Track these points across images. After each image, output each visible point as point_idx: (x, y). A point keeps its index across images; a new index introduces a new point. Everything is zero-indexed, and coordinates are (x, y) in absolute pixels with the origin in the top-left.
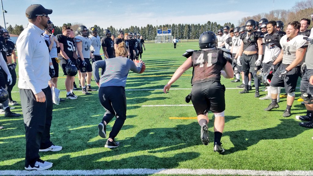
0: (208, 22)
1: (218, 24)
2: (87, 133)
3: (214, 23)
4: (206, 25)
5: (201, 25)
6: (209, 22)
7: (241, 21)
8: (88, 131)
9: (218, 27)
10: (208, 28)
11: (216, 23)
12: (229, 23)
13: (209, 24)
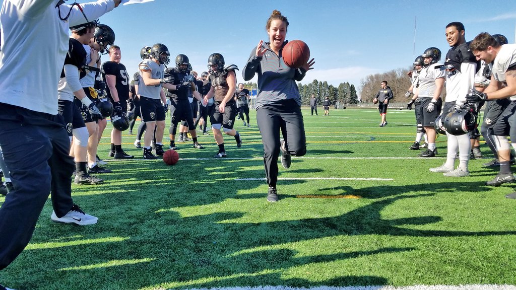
0: (314, 81)
1: (329, 84)
2: (126, 221)
3: (323, 83)
4: (310, 85)
5: (303, 85)
6: (316, 81)
7: (365, 81)
8: (129, 218)
9: (329, 88)
10: (315, 91)
11: (326, 82)
12: (346, 83)
13: (316, 85)
